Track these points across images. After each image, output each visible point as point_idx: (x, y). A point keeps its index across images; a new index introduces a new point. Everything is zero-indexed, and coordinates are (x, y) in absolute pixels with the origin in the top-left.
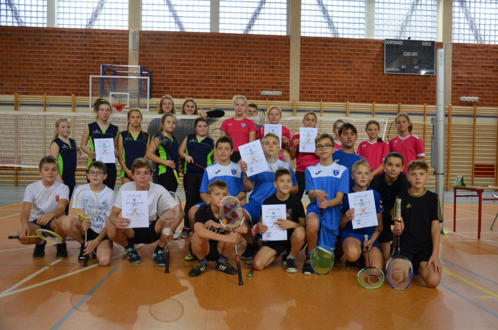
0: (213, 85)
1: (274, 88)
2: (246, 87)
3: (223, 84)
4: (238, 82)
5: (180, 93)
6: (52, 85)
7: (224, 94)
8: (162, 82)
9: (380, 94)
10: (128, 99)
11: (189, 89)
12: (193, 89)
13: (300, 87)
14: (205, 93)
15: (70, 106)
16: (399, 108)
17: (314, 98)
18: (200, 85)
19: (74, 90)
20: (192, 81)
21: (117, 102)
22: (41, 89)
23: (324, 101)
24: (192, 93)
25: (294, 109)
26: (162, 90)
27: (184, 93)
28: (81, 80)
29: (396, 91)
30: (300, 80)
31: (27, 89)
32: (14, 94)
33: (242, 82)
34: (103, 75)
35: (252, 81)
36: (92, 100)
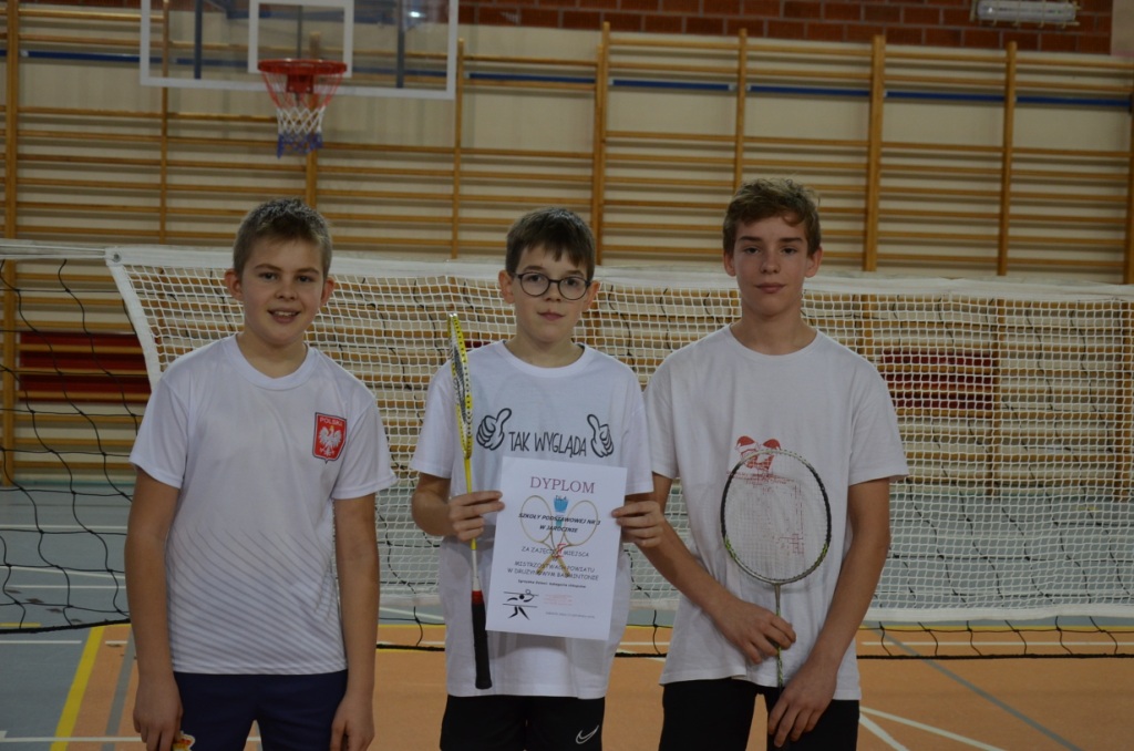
10: (350, 28)
36: (153, 31)
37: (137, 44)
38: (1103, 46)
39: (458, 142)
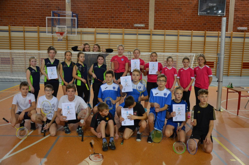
0: (109, 21)
1: (141, 23)
2: (126, 22)
3: (114, 20)
4: (122, 20)
5: (92, 25)
6: (27, 21)
7: (115, 26)
8: (83, 20)
9: (196, 26)
10: (66, 29)
11: (97, 23)
12: (99, 23)
13: (154, 22)
14: (105, 25)
15: (37, 32)
16: (205, 33)
17: (161, 28)
18: (103, 21)
19: (38, 24)
20: (99, 19)
21: (60, 30)
22: (21, 23)
23: (166, 29)
24: (99, 25)
25: (151, 34)
26: (83, 24)
27: (94, 25)
28: (42, 18)
29: (204, 24)
30: (154, 18)
31: (15, 23)
32: (8, 26)
33: (124, 20)
34: (53, 16)
35: (129, 19)
36: (47, 29)
37: (46, 31)
38: (148, 29)
39: (81, 40)
